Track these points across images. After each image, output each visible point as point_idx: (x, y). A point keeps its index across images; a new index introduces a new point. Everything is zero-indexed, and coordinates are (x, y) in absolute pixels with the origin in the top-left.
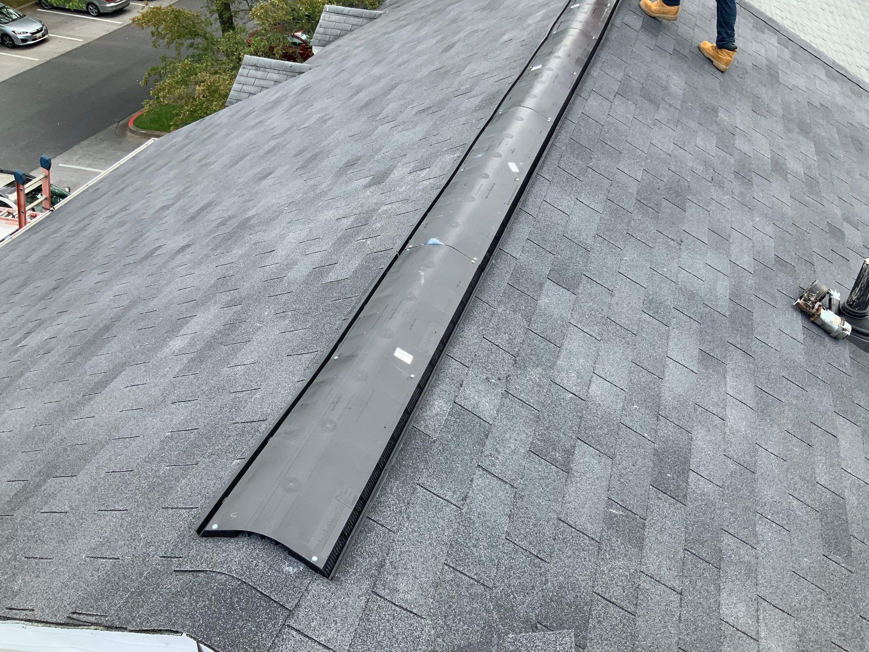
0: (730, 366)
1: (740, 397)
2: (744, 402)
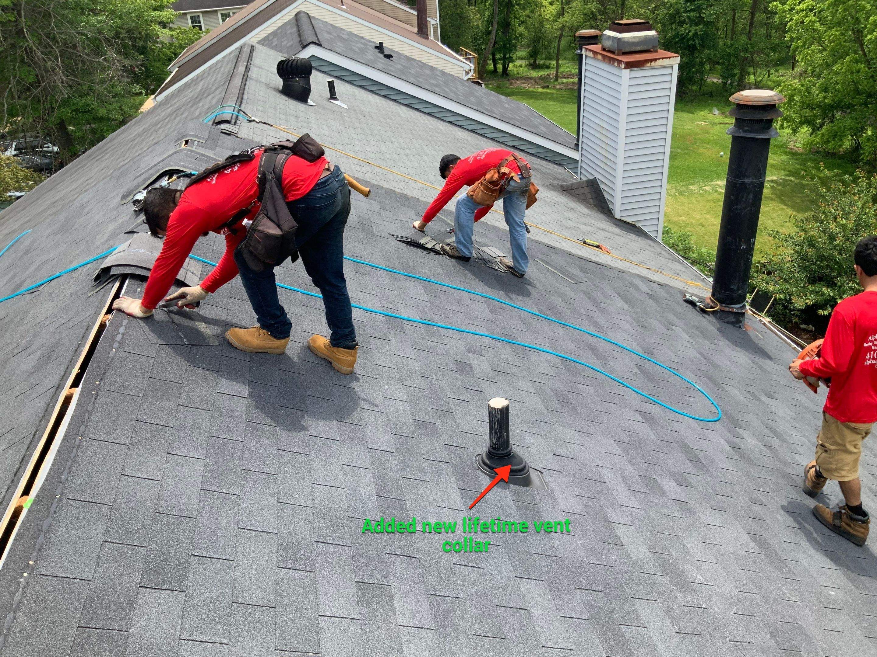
0: (395, 585)
1: (415, 622)
2: (420, 626)
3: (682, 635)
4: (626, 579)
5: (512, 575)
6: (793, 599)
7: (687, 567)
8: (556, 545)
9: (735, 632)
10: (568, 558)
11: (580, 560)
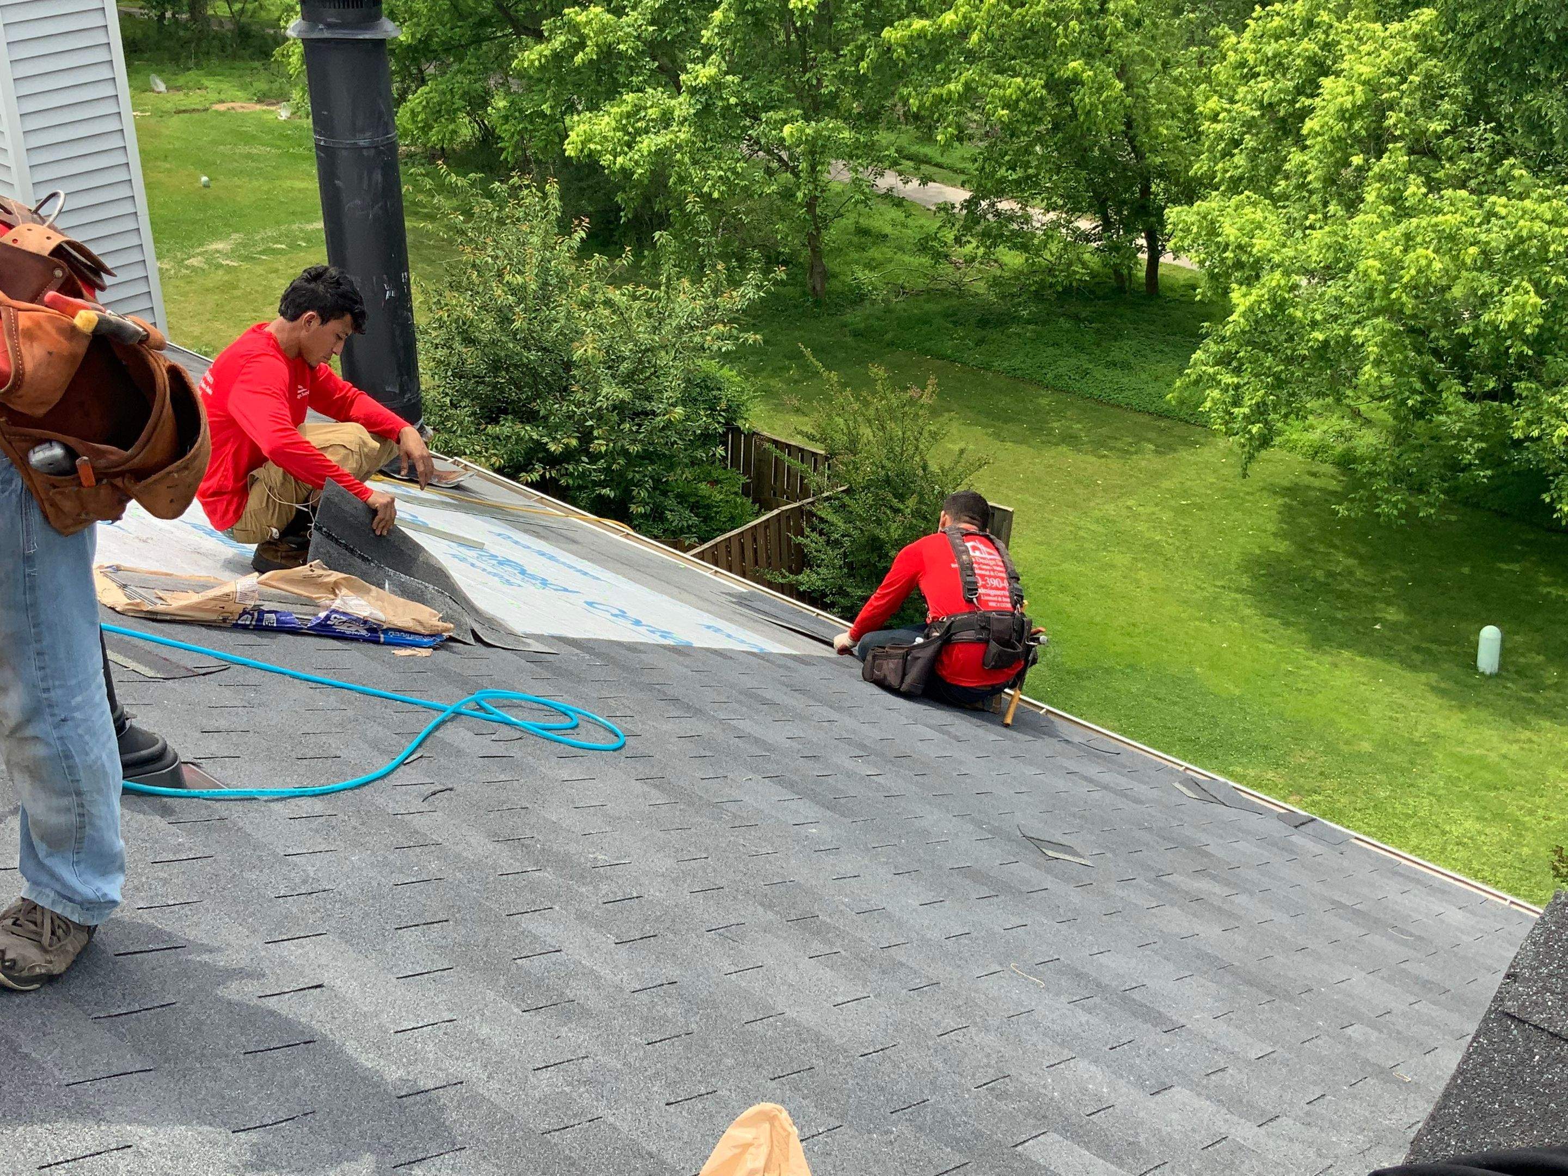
3: (628, 945)
4: (478, 891)
5: (257, 942)
6: (764, 851)
7: (572, 848)
8: (312, 874)
9: (706, 916)
10: (349, 886)
11: (375, 884)
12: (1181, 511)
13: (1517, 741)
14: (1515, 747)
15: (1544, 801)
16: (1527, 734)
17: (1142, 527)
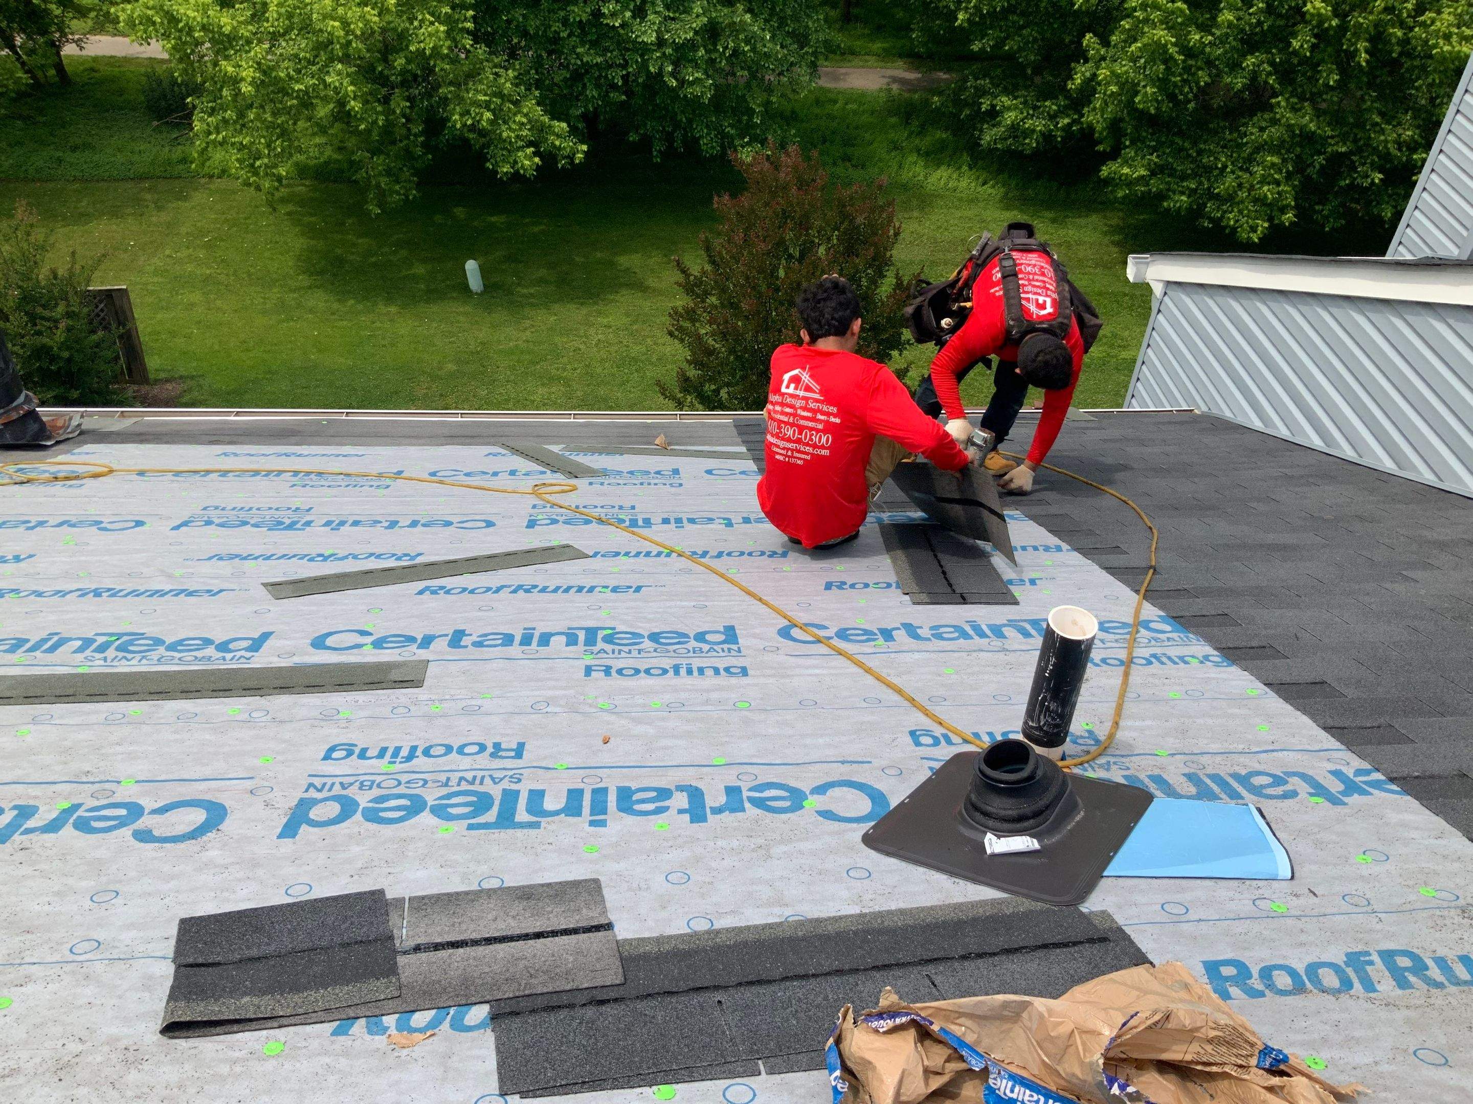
12: (209, 246)
13: (526, 329)
14: (528, 333)
15: (565, 360)
16: (528, 323)
17: (190, 268)
